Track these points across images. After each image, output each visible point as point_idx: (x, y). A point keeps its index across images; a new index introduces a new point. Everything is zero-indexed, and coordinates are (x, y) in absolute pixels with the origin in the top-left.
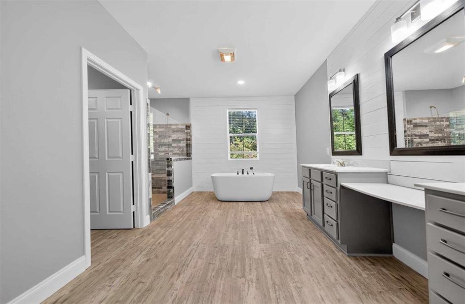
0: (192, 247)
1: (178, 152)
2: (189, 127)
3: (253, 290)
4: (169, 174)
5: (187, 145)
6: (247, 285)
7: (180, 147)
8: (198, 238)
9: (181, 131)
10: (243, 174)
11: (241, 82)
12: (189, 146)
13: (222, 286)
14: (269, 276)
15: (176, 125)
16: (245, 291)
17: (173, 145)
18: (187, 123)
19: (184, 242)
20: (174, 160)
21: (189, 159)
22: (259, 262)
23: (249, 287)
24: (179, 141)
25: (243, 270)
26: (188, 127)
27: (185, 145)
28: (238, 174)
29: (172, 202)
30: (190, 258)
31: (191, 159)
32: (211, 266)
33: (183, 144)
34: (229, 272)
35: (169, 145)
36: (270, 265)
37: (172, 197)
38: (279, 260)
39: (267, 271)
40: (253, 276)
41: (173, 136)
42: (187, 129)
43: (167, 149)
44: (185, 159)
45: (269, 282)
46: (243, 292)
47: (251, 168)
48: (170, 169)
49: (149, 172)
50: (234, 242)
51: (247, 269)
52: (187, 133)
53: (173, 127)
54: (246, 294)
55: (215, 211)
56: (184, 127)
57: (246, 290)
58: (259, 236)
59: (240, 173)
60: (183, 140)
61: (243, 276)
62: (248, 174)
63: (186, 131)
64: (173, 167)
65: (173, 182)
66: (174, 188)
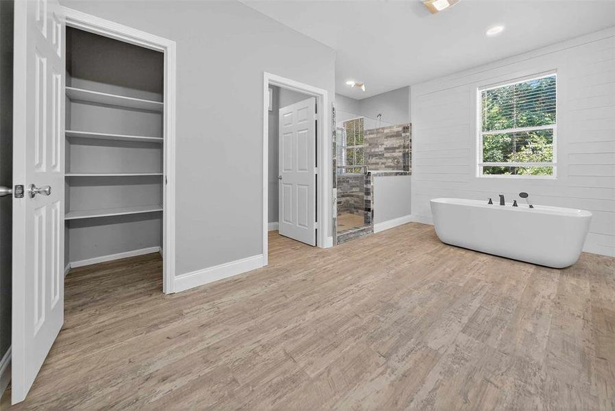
0: (352, 287)
1: (392, 164)
2: (407, 128)
3: (384, 382)
4: (368, 192)
5: (404, 154)
6: (380, 370)
7: (394, 158)
8: (370, 280)
9: (397, 135)
10: (503, 204)
12: (407, 156)
13: (349, 347)
14: (429, 385)
15: (390, 127)
16: (371, 375)
17: (386, 155)
18: (405, 123)
19: (350, 278)
20: (376, 175)
21: (405, 174)
22: (433, 357)
23: (382, 374)
24: (393, 149)
25: (395, 349)
26: (406, 129)
27: (401, 154)
28: (490, 203)
29: (368, 229)
30: (342, 297)
31: (410, 174)
32: (356, 319)
33: (398, 154)
34: (372, 339)
35: (381, 156)
36: (449, 372)
37: (369, 223)
39: (433, 377)
40: (402, 368)
41: (386, 143)
42: (404, 132)
43: (378, 161)
45: (420, 393)
46: (369, 374)
47: (522, 195)
48: (369, 186)
49: (334, 187)
50: (414, 307)
51: (402, 352)
52: (404, 138)
53: (386, 131)
54: (370, 379)
55: (422, 255)
56: (400, 129)
57: (374, 375)
58: (472, 320)
59: (496, 203)
60: (398, 148)
61: (387, 356)
62: (515, 205)
63: (403, 135)
64: (372, 184)
65: (371, 204)
66: (373, 211)
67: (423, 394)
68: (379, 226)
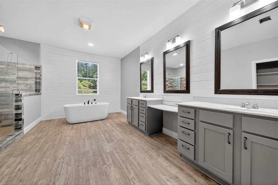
0: (58, 161)
2: (39, 68)
3: (113, 168)
4: (18, 108)
5: (36, 83)
6: (108, 168)
8: (61, 153)
10: (88, 104)
11: (91, 45)
12: (38, 83)
13: (93, 175)
14: (119, 158)
15: (22, 64)
16: (108, 171)
17: (18, 82)
18: (38, 65)
19: (48, 160)
20: (25, 96)
22: (112, 153)
23: (110, 168)
24: (26, 79)
25: (103, 160)
26: (37, 68)
27: (34, 82)
28: (85, 104)
29: (21, 133)
31: (41, 94)
32: (81, 167)
33: (32, 82)
34: (95, 165)
35: (13, 82)
36: (118, 153)
37: (20, 128)
38: (122, 149)
39: (117, 156)
40: (111, 161)
41: (18, 74)
42: (36, 70)
44: (35, 94)
45: (120, 161)
46: (108, 172)
47: (95, 100)
48: (19, 103)
50: (92, 147)
51: (106, 159)
52: (36, 73)
53: (19, 66)
54: (110, 172)
55: (69, 132)
56: (33, 67)
58: (106, 139)
59: (86, 103)
60: (31, 78)
61: (105, 164)
62: (92, 103)
64: (22, 102)
65: (22, 115)
66: (23, 120)
67: (121, 161)
68: (26, 129)
